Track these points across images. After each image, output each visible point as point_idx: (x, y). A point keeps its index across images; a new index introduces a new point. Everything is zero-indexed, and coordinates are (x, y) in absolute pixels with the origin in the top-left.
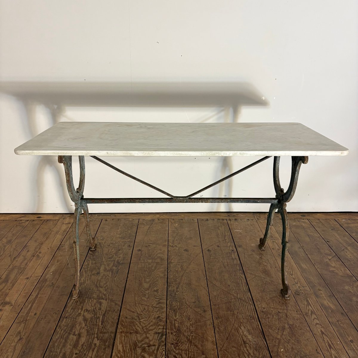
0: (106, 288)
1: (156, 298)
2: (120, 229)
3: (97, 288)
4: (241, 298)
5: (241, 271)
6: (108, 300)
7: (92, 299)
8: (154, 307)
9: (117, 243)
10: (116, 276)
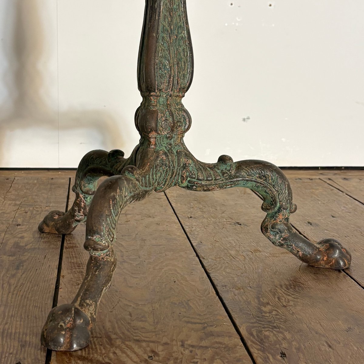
2: (13, 193)
8: (192, 346)
9: (9, 213)
10: (14, 275)
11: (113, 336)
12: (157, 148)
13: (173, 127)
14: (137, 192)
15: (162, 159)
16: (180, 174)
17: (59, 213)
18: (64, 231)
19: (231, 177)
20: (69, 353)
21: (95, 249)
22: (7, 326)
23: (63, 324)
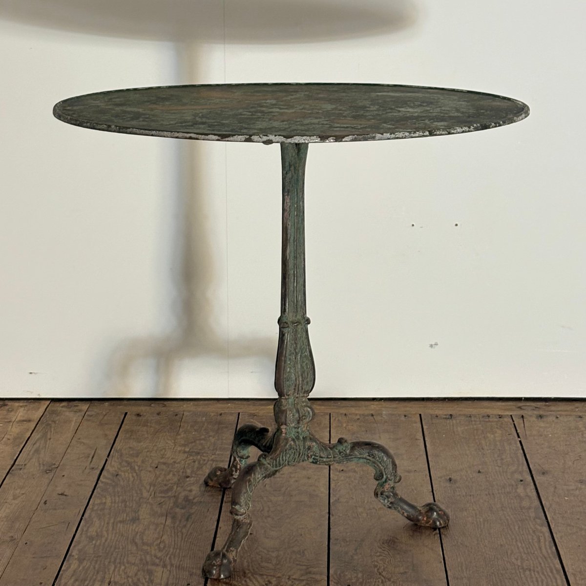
0: (162, 546)
1: (297, 565)
2: (182, 436)
3: (137, 546)
4: (532, 568)
5: (538, 521)
6: (169, 568)
7: (127, 565)
8: (295, 579)
9: (179, 463)
10: (185, 526)
11: (247, 572)
12: (287, 436)
13: (299, 420)
14: (268, 473)
15: (291, 445)
16: (306, 454)
17: (221, 469)
18: (224, 486)
19: (346, 455)
20: (218, 580)
21: (237, 515)
22: (181, 563)
23: (215, 562)
